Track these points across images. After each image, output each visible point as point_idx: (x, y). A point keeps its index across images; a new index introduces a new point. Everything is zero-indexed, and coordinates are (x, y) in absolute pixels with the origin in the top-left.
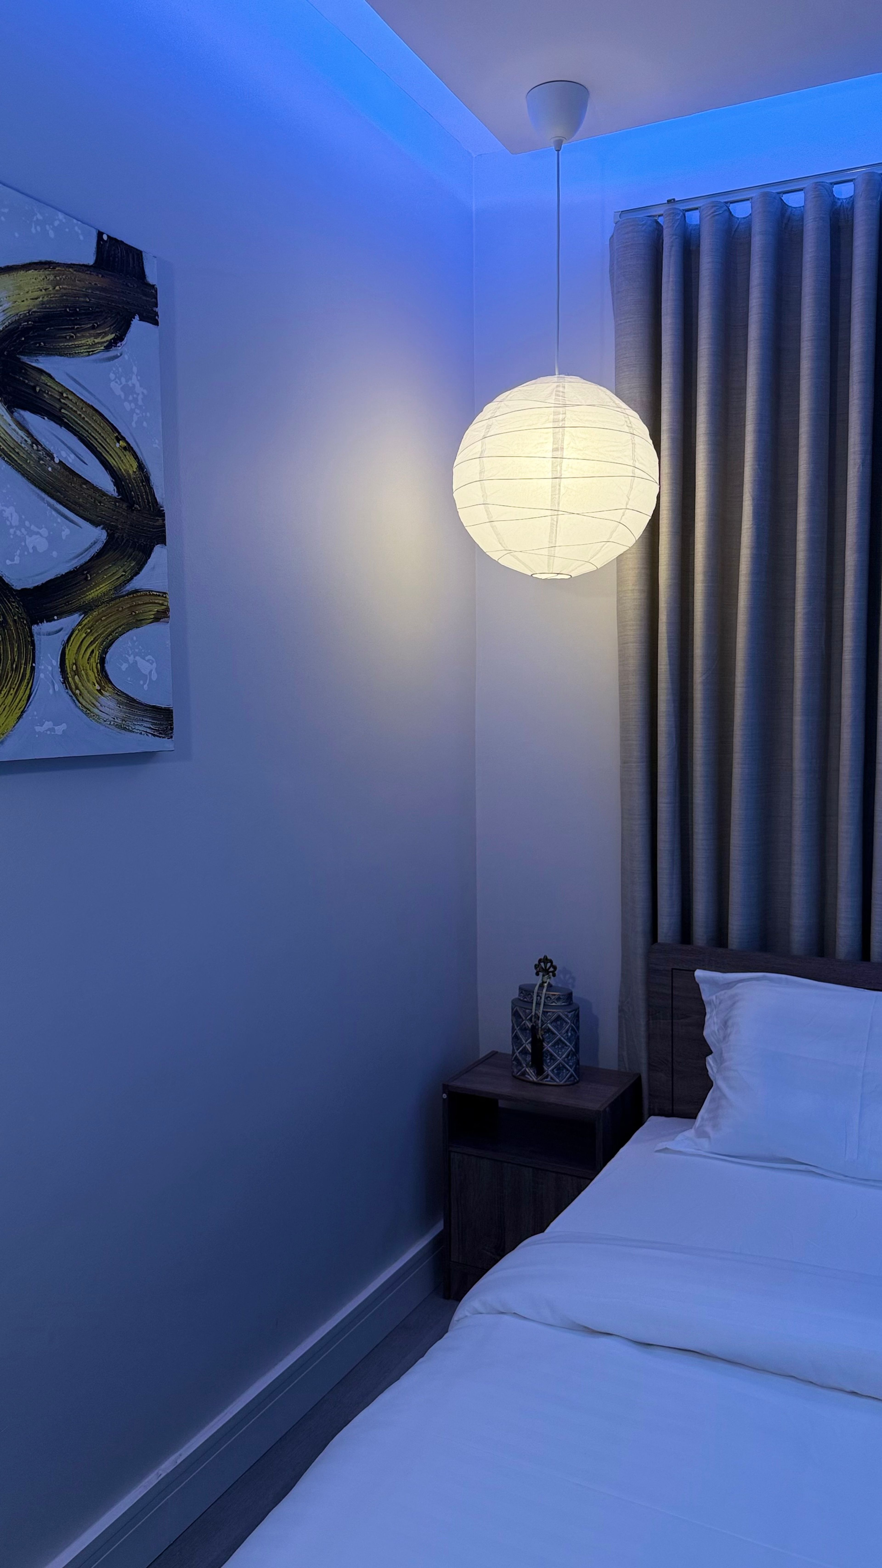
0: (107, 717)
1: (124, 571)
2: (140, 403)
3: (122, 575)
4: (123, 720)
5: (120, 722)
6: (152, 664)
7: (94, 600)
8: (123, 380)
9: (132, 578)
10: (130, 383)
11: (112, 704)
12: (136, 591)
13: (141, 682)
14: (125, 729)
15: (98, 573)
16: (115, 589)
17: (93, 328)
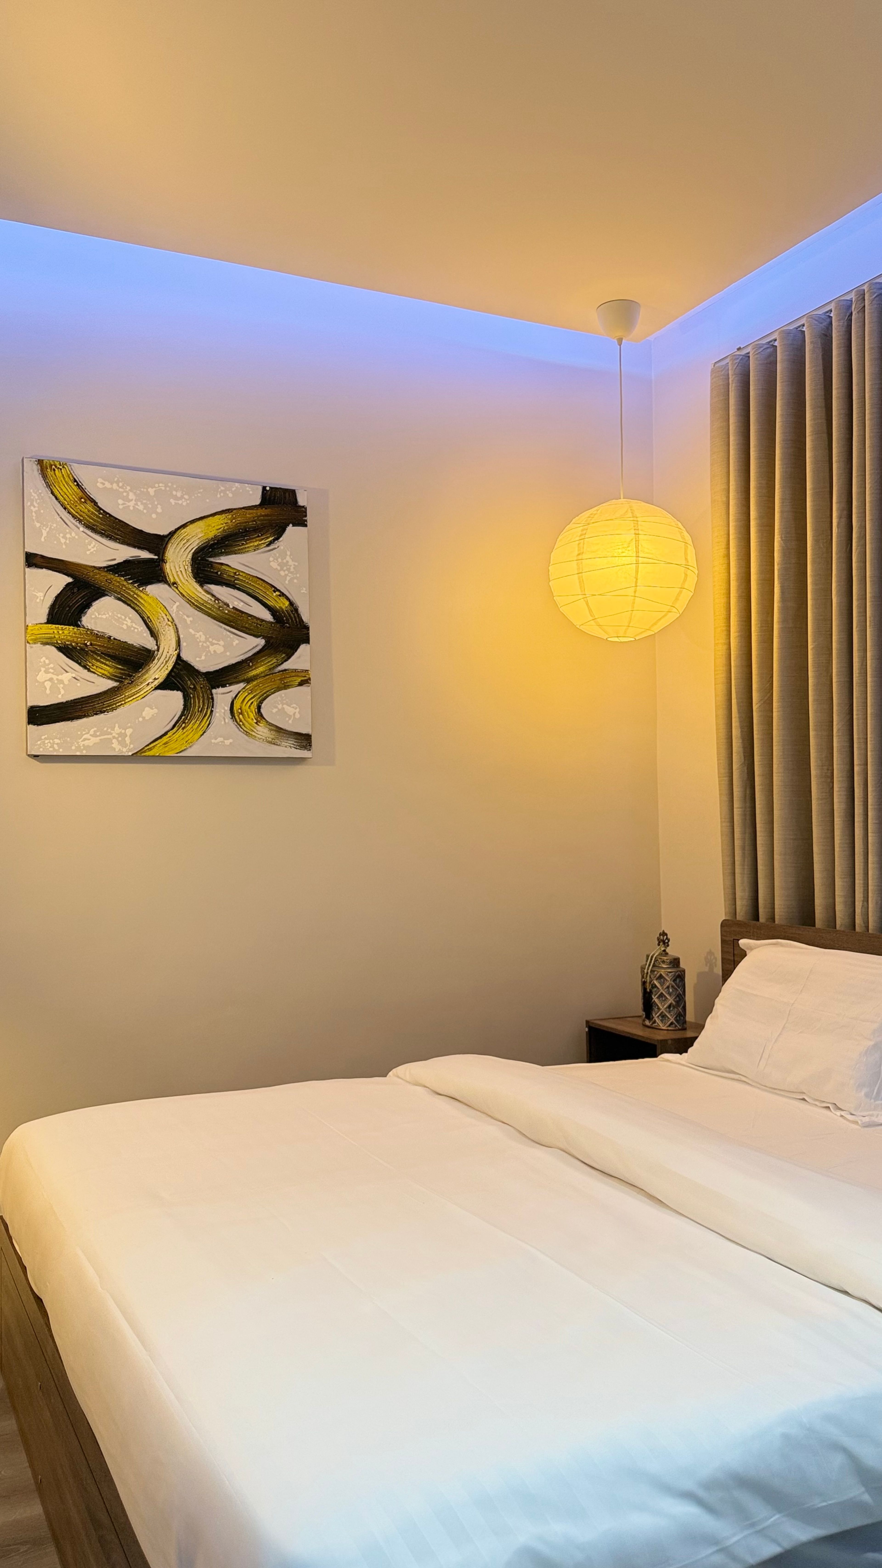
0: (261, 737)
1: (277, 660)
2: (292, 570)
3: (275, 662)
4: (273, 739)
5: (271, 740)
6: (296, 709)
7: (254, 676)
8: (280, 560)
9: (282, 663)
10: (285, 561)
11: (266, 730)
12: (285, 670)
13: (287, 719)
14: (274, 744)
15: (257, 662)
16: (270, 669)
17: (259, 536)
